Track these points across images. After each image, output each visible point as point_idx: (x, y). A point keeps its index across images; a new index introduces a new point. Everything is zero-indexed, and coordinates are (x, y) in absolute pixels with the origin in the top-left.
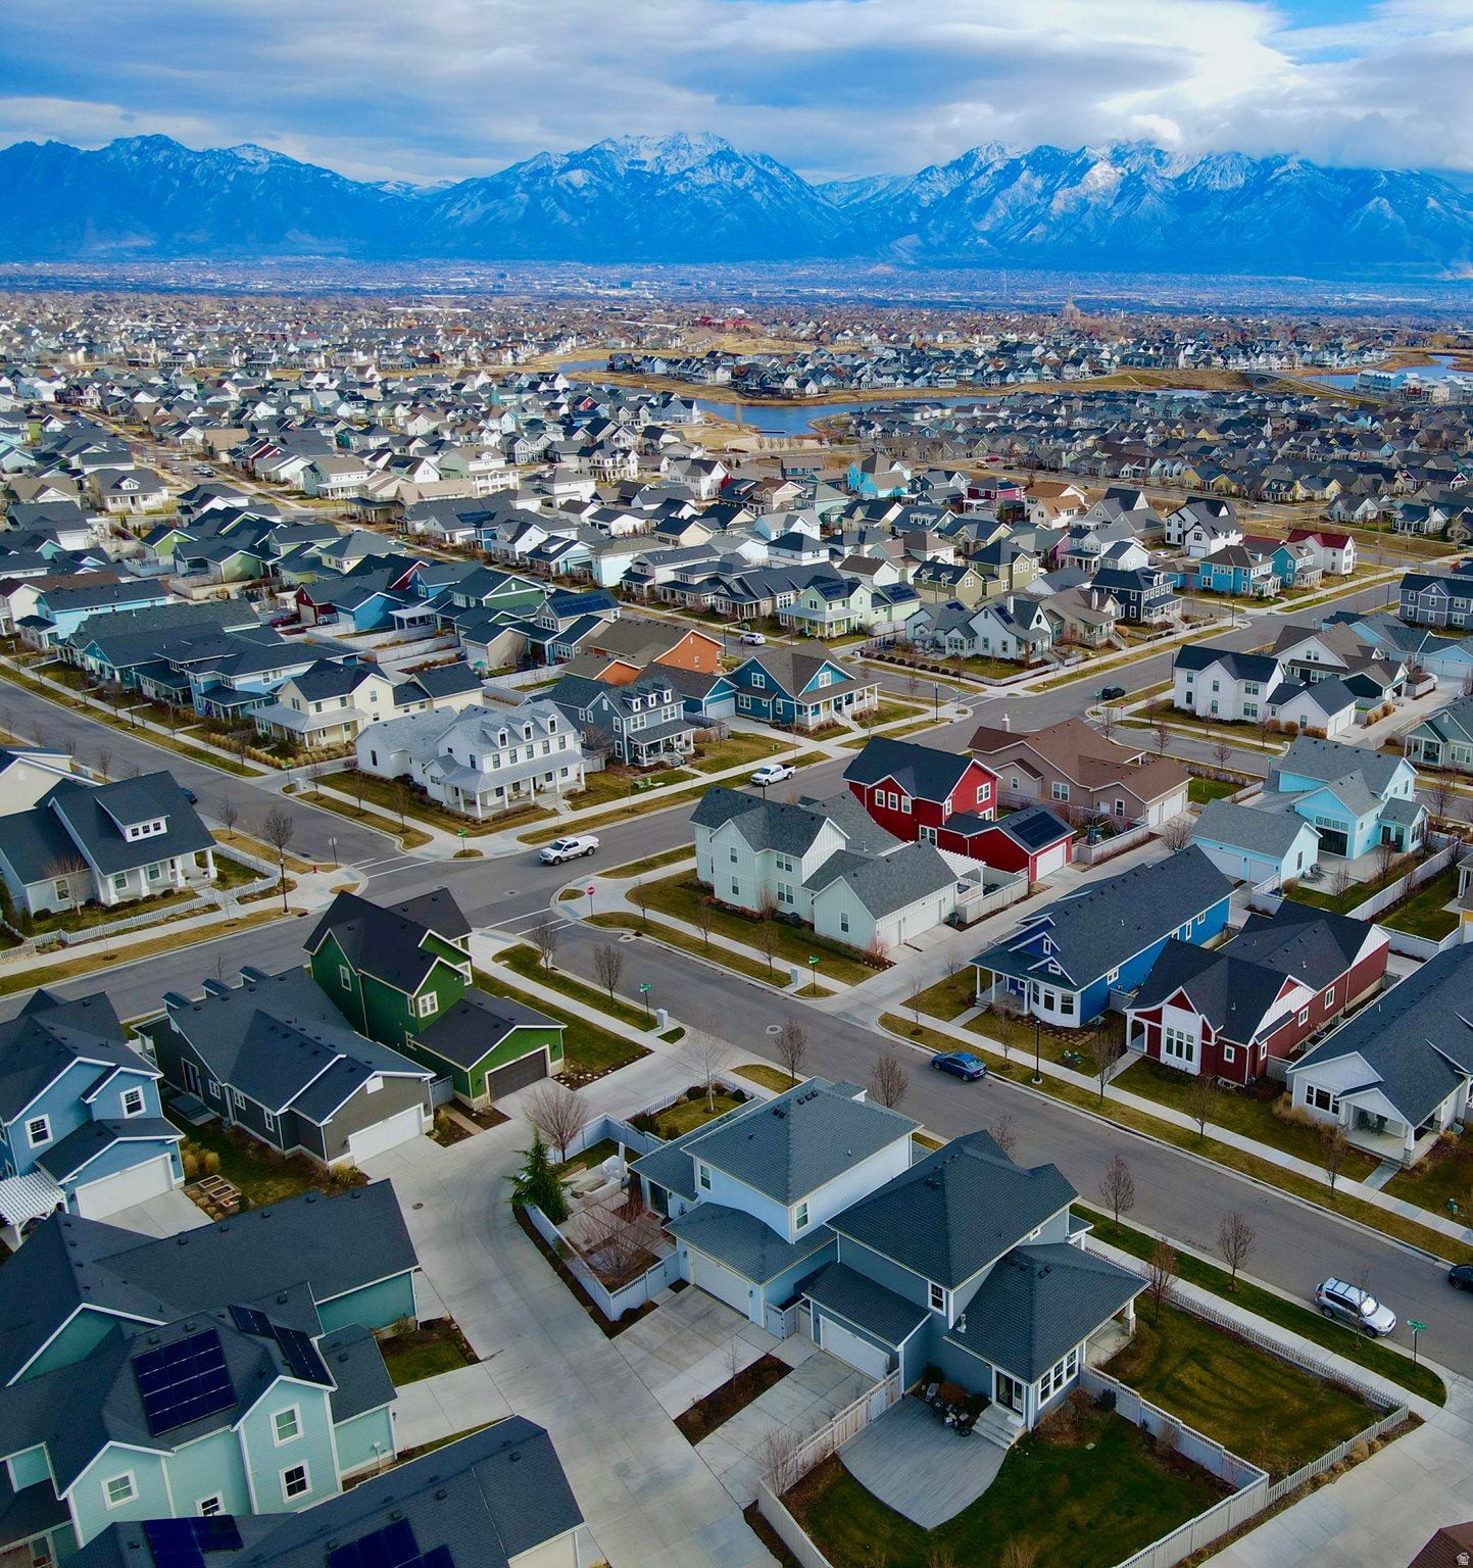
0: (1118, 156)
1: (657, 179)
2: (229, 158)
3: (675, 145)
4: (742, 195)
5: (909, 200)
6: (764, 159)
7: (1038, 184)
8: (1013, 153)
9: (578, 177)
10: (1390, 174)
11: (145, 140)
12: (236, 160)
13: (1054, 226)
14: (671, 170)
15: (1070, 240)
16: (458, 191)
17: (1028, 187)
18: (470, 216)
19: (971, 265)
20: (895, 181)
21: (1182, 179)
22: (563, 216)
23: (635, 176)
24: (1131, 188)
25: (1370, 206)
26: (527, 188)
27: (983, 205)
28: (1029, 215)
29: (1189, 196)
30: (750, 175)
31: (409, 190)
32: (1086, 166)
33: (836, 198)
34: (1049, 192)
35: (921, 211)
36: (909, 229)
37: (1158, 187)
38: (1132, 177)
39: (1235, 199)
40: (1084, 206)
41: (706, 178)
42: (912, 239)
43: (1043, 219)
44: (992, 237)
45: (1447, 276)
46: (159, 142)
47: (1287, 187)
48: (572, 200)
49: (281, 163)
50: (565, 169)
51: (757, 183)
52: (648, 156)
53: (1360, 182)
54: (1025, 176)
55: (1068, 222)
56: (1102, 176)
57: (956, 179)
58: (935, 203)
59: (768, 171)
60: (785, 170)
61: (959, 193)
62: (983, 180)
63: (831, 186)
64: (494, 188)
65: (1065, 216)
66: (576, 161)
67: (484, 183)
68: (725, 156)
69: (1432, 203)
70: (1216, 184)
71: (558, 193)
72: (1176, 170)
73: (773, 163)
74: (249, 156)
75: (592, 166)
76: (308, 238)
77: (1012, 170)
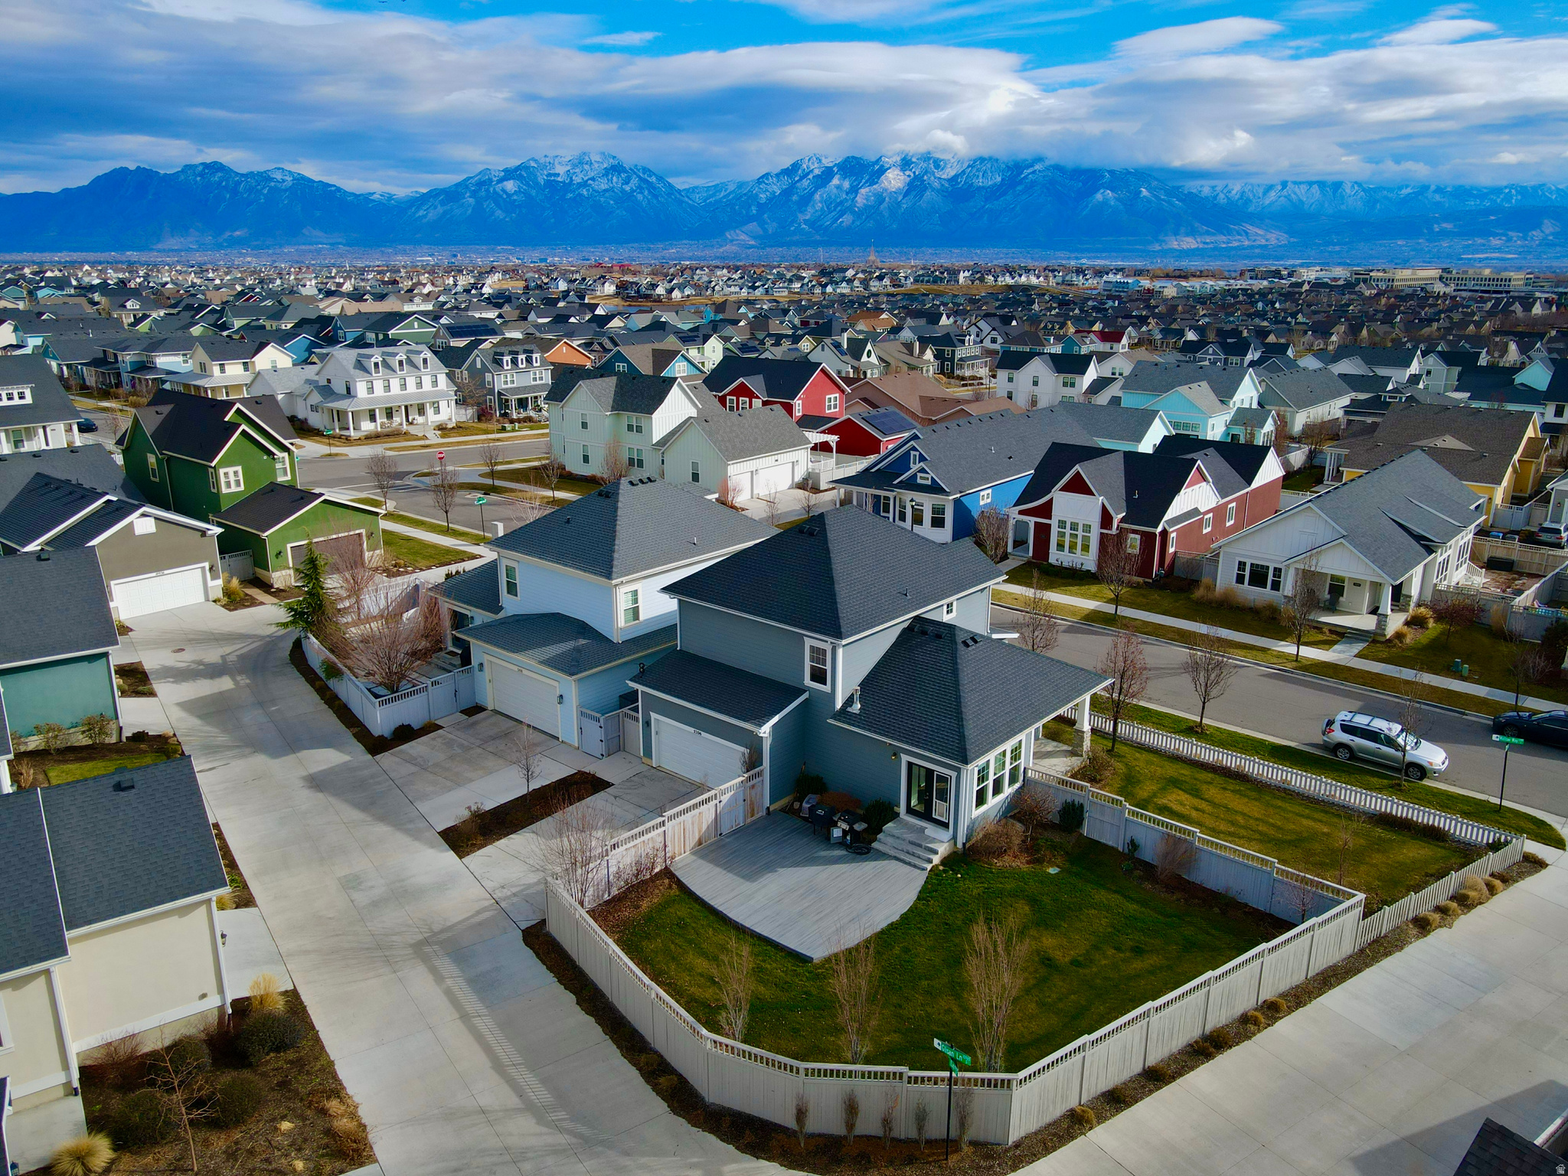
0: (906, 163)
1: (567, 186)
2: (264, 177)
3: (581, 161)
4: (629, 196)
5: (752, 198)
6: (645, 170)
7: (846, 185)
8: (827, 162)
9: (510, 186)
10: (1111, 172)
11: (206, 165)
12: (272, 179)
13: (858, 215)
14: (577, 180)
15: (871, 224)
16: (424, 199)
17: (838, 187)
18: (432, 215)
19: (796, 244)
20: (741, 185)
21: (954, 179)
22: (499, 214)
23: (552, 184)
24: (916, 186)
25: (1099, 196)
26: (474, 194)
27: (806, 200)
28: (839, 207)
29: (959, 191)
30: (634, 181)
31: (390, 197)
32: (882, 171)
33: (697, 197)
34: (854, 190)
35: (760, 205)
36: (750, 219)
37: (936, 185)
38: (916, 177)
39: (995, 193)
40: (880, 198)
41: (602, 185)
42: (753, 226)
43: (850, 209)
44: (812, 224)
45: (1157, 247)
46: (215, 167)
47: (1033, 183)
48: (506, 202)
49: (302, 181)
50: (501, 180)
51: (640, 187)
52: (561, 170)
53: (1088, 179)
54: (836, 181)
55: (871, 211)
56: (894, 180)
57: (786, 181)
58: (770, 200)
59: (648, 178)
60: (660, 179)
61: (787, 193)
62: (805, 183)
63: (694, 189)
64: (451, 195)
65: (866, 207)
66: (509, 174)
67: (444, 191)
68: (617, 169)
69: (1144, 192)
70: (980, 182)
71: (496, 197)
72: (950, 172)
73: (651, 173)
74: (278, 176)
75: (520, 178)
76: (318, 233)
77: (828, 174)
